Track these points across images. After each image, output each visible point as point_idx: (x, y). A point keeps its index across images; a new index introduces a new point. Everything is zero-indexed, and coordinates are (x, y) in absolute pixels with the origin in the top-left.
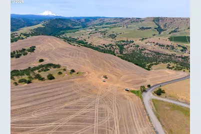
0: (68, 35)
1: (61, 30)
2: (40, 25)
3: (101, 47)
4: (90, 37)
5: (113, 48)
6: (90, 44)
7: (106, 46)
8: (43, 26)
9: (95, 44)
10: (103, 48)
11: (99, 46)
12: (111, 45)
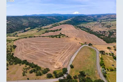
0: (82, 25)
1: (80, 22)
2: (69, 20)
3: (98, 32)
4: (94, 27)
5: (105, 33)
6: (92, 30)
7: (100, 32)
8: (70, 20)
9: (95, 30)
10: (98, 33)
11: (96, 32)
12: (105, 32)
